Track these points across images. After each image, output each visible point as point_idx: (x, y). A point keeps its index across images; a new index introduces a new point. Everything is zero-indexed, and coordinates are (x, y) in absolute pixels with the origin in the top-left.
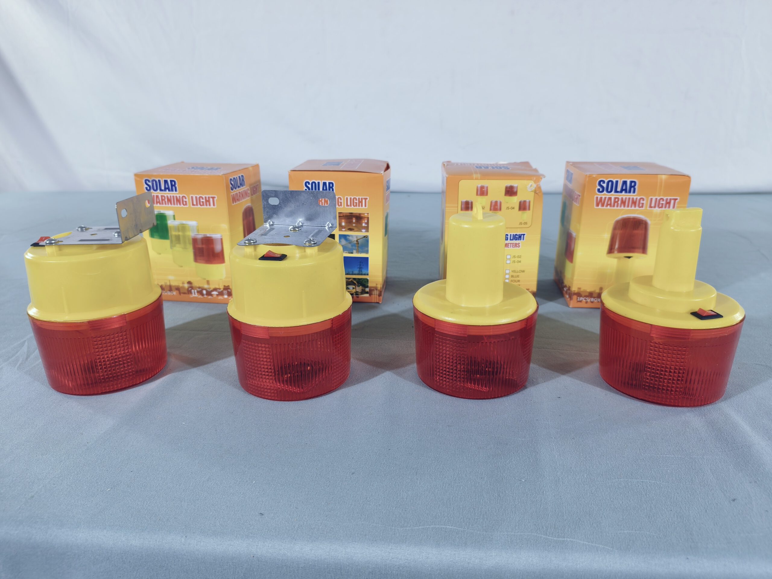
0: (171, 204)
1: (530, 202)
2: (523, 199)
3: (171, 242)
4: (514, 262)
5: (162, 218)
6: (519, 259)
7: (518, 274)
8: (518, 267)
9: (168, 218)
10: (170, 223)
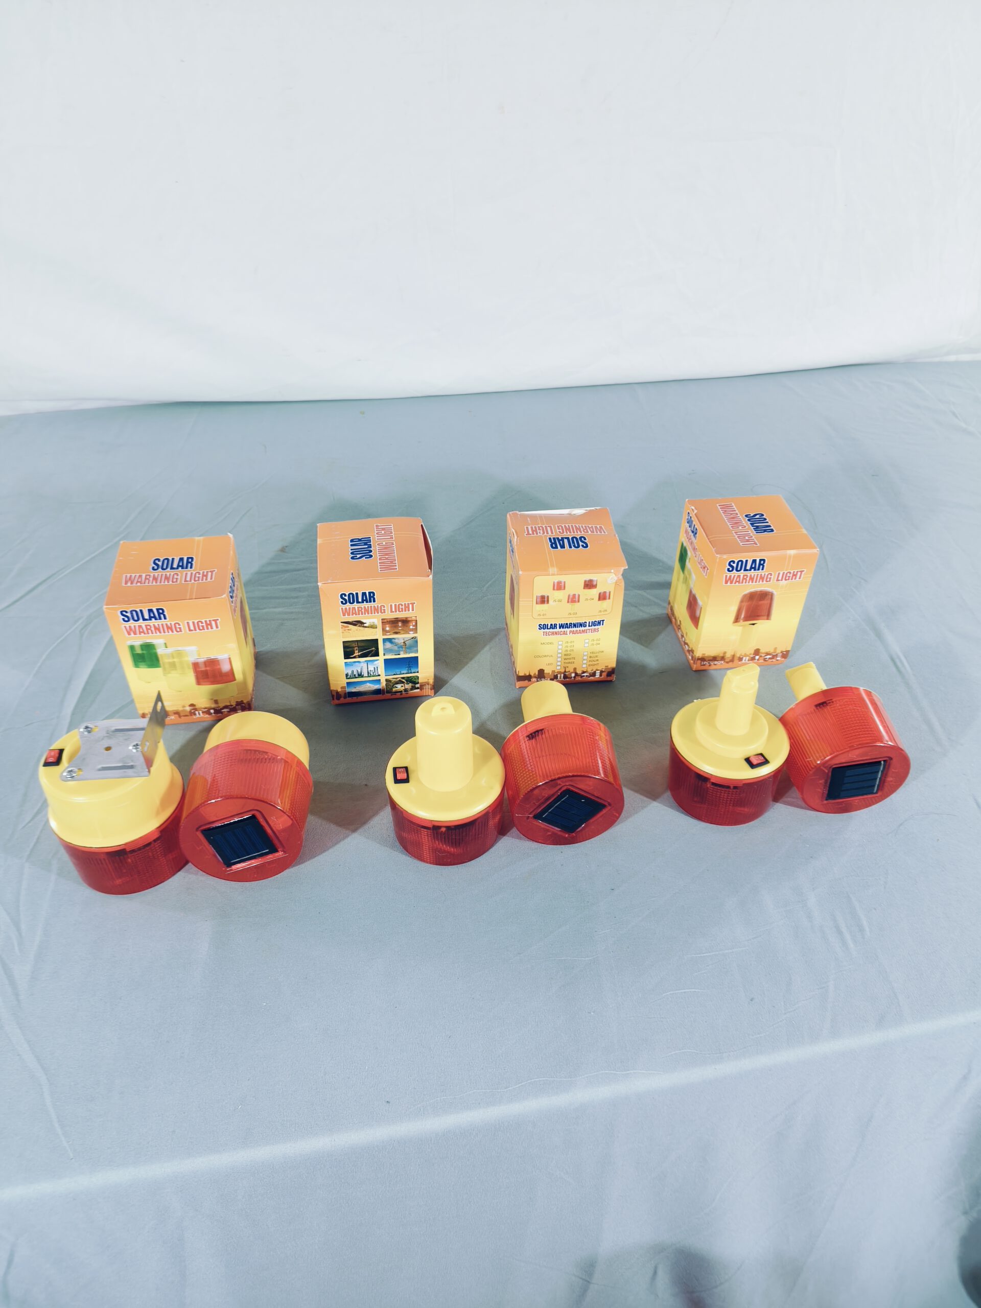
0: (160, 633)
1: (610, 592)
2: (602, 591)
3: (164, 669)
4: (593, 644)
5: (148, 647)
6: (598, 642)
7: (597, 654)
8: (596, 648)
9: (156, 647)
10: (160, 651)
